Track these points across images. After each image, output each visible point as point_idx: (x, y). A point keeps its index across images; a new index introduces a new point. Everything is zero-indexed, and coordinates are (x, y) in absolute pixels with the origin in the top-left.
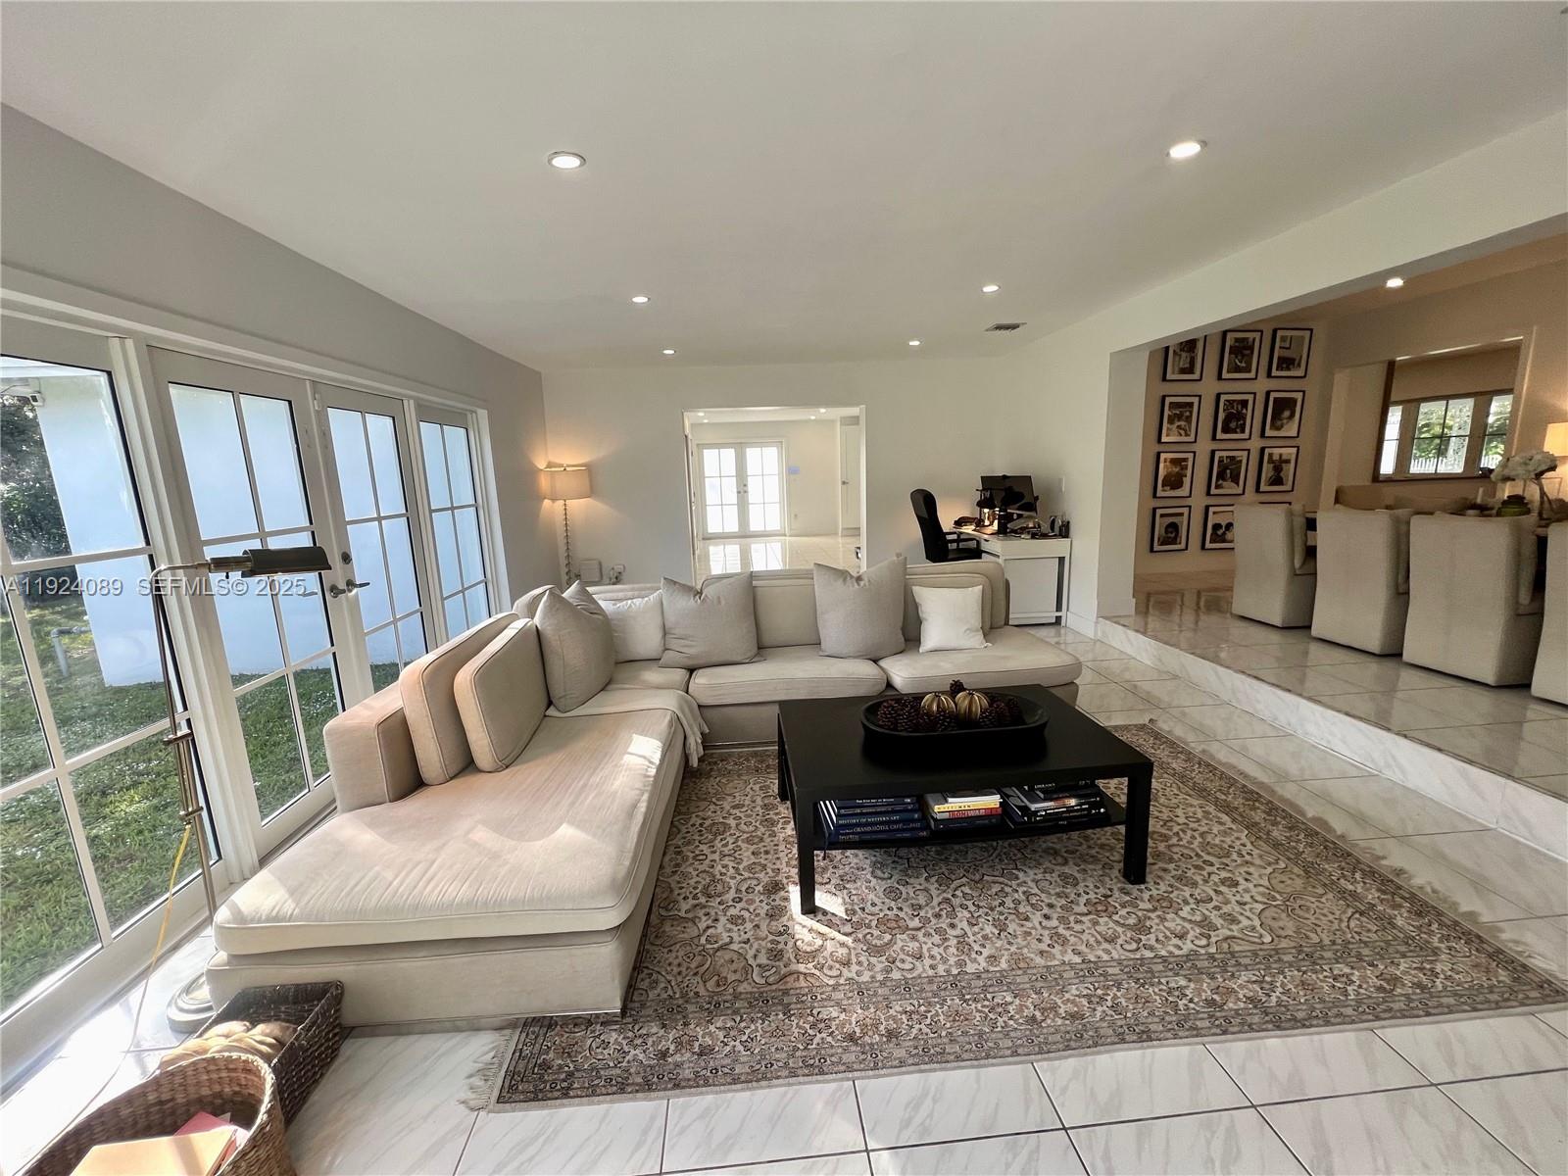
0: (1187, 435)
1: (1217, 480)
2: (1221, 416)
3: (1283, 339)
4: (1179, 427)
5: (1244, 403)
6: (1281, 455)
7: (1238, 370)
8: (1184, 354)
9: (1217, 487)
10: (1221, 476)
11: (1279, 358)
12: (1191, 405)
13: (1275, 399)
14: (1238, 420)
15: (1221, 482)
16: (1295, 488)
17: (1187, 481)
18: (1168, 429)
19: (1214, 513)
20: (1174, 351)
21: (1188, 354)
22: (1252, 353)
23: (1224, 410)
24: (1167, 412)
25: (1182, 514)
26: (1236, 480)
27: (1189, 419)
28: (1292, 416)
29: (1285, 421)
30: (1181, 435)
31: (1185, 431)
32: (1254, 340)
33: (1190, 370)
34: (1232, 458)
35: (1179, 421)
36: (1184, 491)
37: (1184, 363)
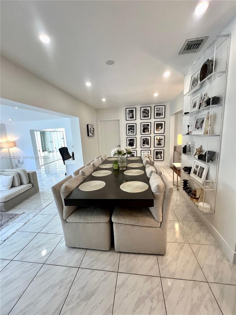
0: (133, 133)
1: (143, 144)
2: (142, 128)
3: (157, 108)
4: (131, 131)
5: (148, 125)
6: (160, 138)
7: (145, 117)
8: (130, 114)
9: (143, 146)
10: (144, 143)
11: (156, 113)
12: (134, 126)
13: (156, 124)
14: (147, 129)
15: (144, 145)
16: (165, 146)
17: (135, 144)
18: (128, 132)
19: (143, 152)
20: (128, 113)
21: (132, 114)
22: (149, 112)
23: (143, 127)
24: (128, 128)
25: (134, 152)
26: (148, 144)
27: (134, 129)
28: (162, 128)
29: (160, 129)
30: (132, 133)
31: (133, 132)
32: (149, 109)
33: (133, 117)
34: (146, 139)
35: (131, 130)
36: (134, 147)
37: (131, 116)
